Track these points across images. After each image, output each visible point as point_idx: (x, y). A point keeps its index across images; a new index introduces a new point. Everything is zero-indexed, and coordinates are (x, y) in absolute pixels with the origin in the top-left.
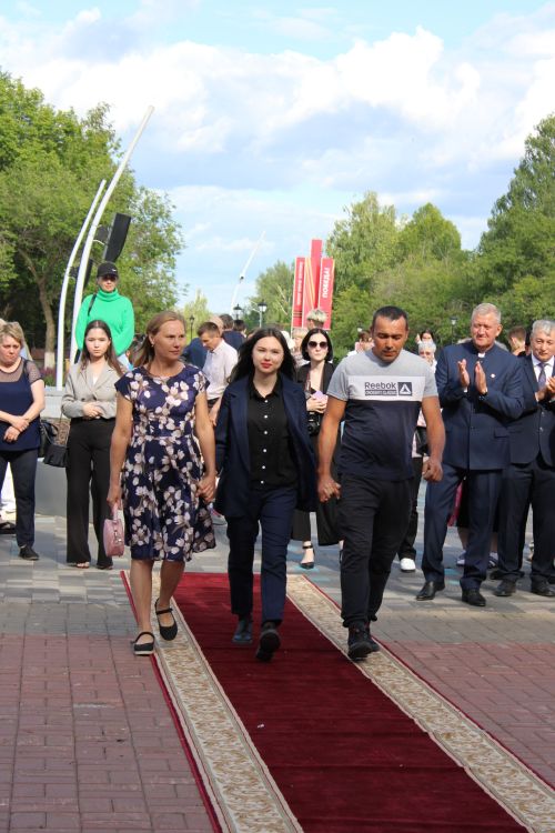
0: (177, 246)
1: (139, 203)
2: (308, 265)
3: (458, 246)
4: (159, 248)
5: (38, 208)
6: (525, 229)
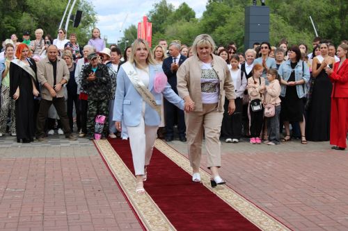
1: (82, 5)
2: (142, 25)
3: (194, 17)
4: (90, 21)
5: (46, 9)
6: (218, 10)
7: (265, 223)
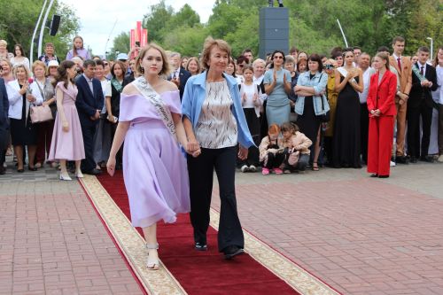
0: (79, 27)
1: (61, 9)
2: (135, 31)
4: (71, 28)
6: (227, 13)
7: (296, 278)
